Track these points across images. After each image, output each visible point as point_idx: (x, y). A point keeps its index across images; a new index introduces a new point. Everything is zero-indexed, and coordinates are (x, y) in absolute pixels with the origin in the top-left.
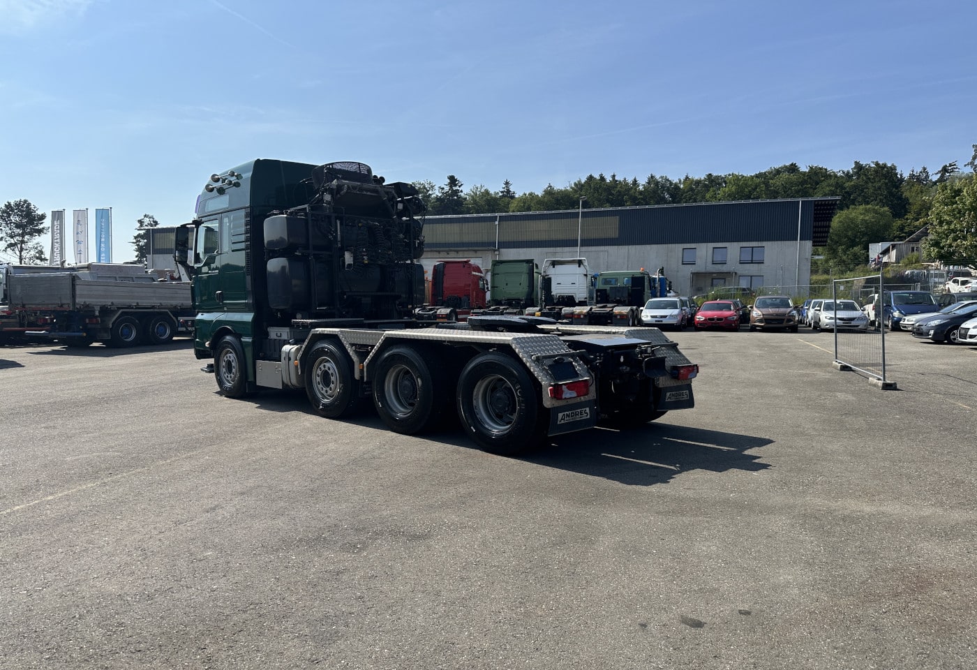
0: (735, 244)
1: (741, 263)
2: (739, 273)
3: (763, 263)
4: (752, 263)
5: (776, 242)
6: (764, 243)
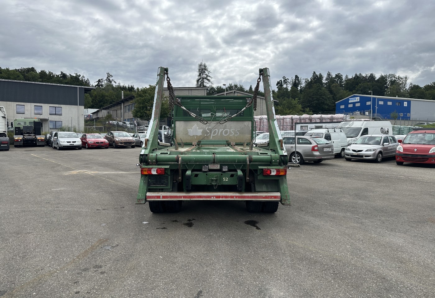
0: (47, 105)
1: (50, 115)
2: (50, 119)
3: (61, 115)
4: (56, 115)
5: (67, 105)
6: (62, 106)
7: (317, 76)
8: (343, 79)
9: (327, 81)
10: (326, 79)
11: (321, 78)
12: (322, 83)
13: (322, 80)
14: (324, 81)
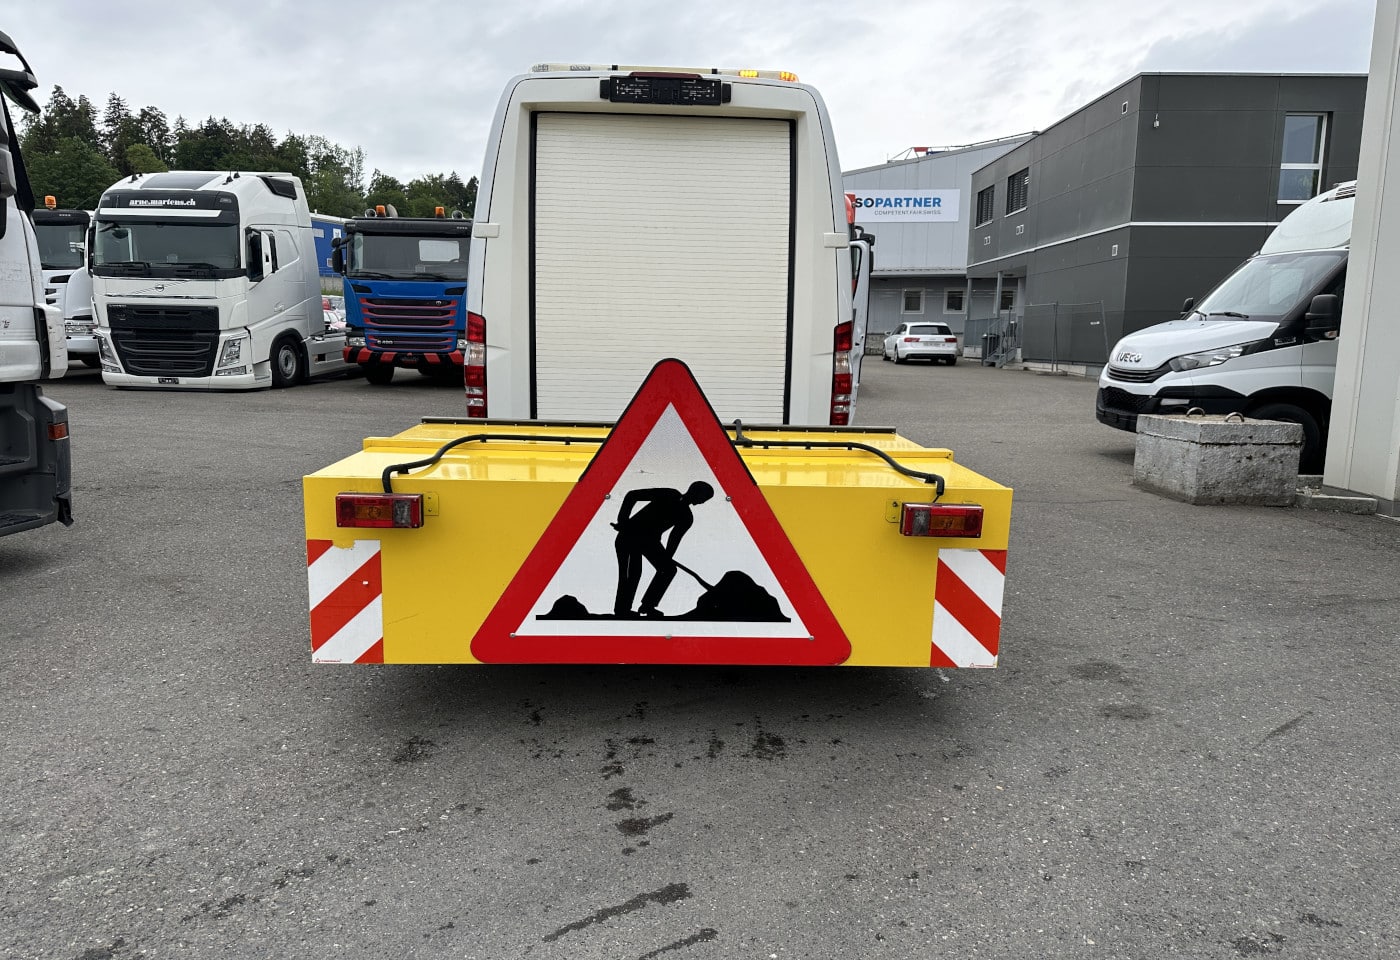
7: (70, 103)
8: (167, 130)
9: (111, 128)
10: (110, 121)
11: (87, 113)
12: (94, 135)
13: (94, 122)
14: (100, 126)
